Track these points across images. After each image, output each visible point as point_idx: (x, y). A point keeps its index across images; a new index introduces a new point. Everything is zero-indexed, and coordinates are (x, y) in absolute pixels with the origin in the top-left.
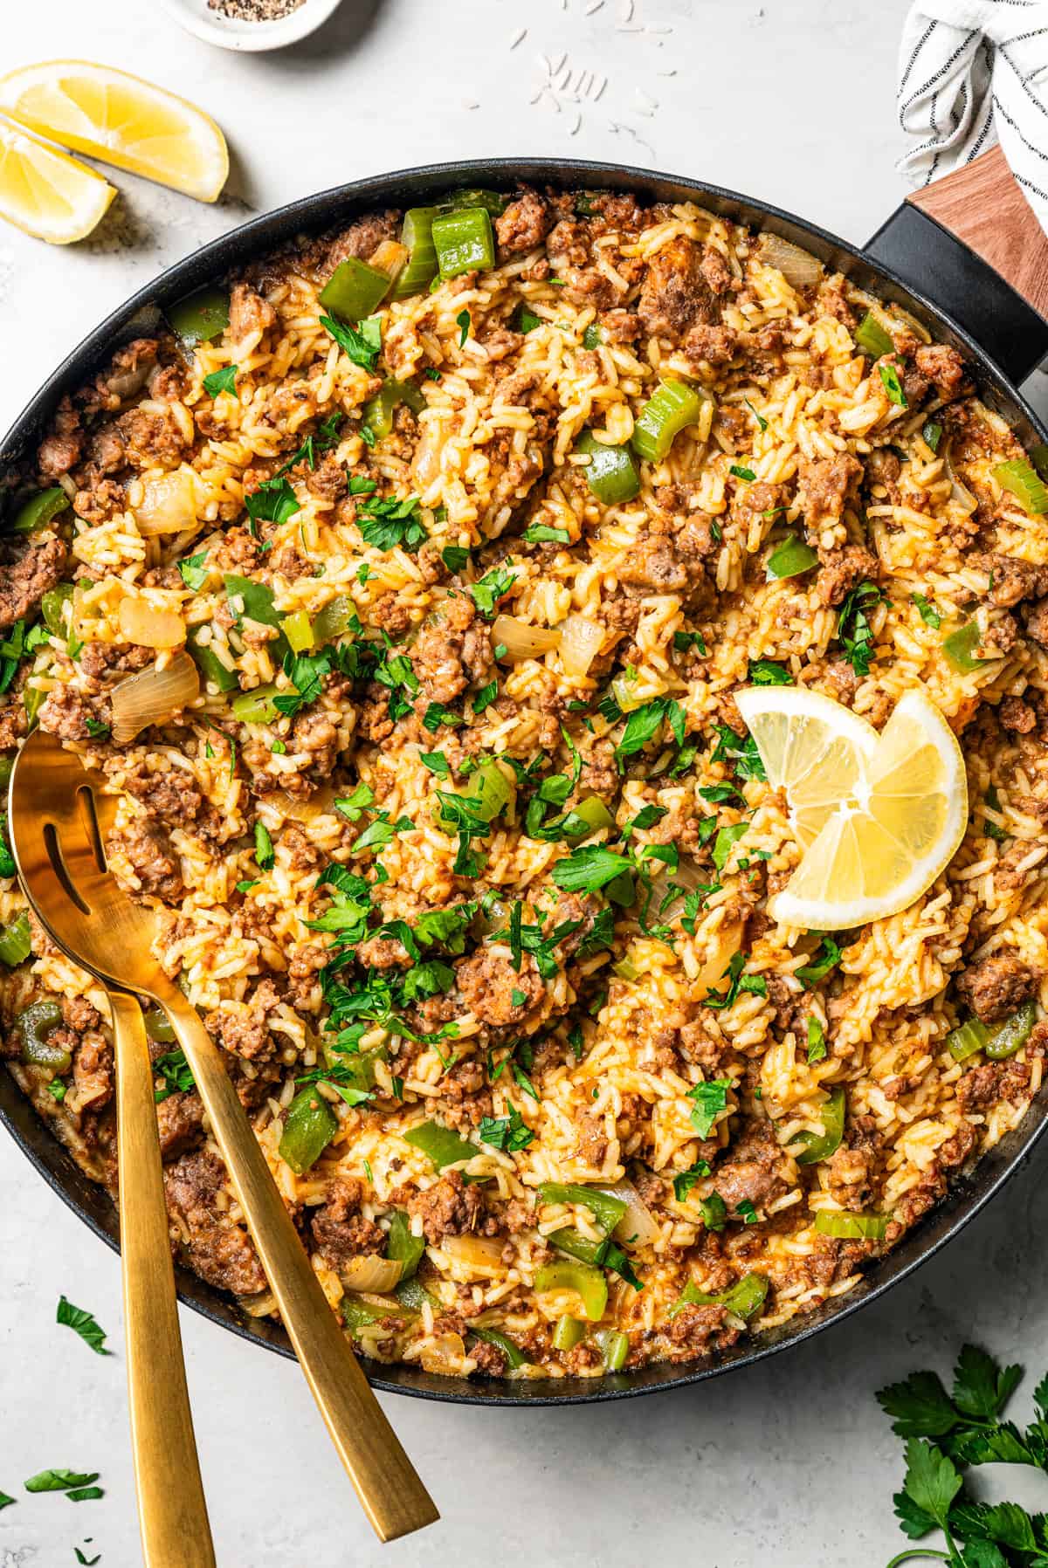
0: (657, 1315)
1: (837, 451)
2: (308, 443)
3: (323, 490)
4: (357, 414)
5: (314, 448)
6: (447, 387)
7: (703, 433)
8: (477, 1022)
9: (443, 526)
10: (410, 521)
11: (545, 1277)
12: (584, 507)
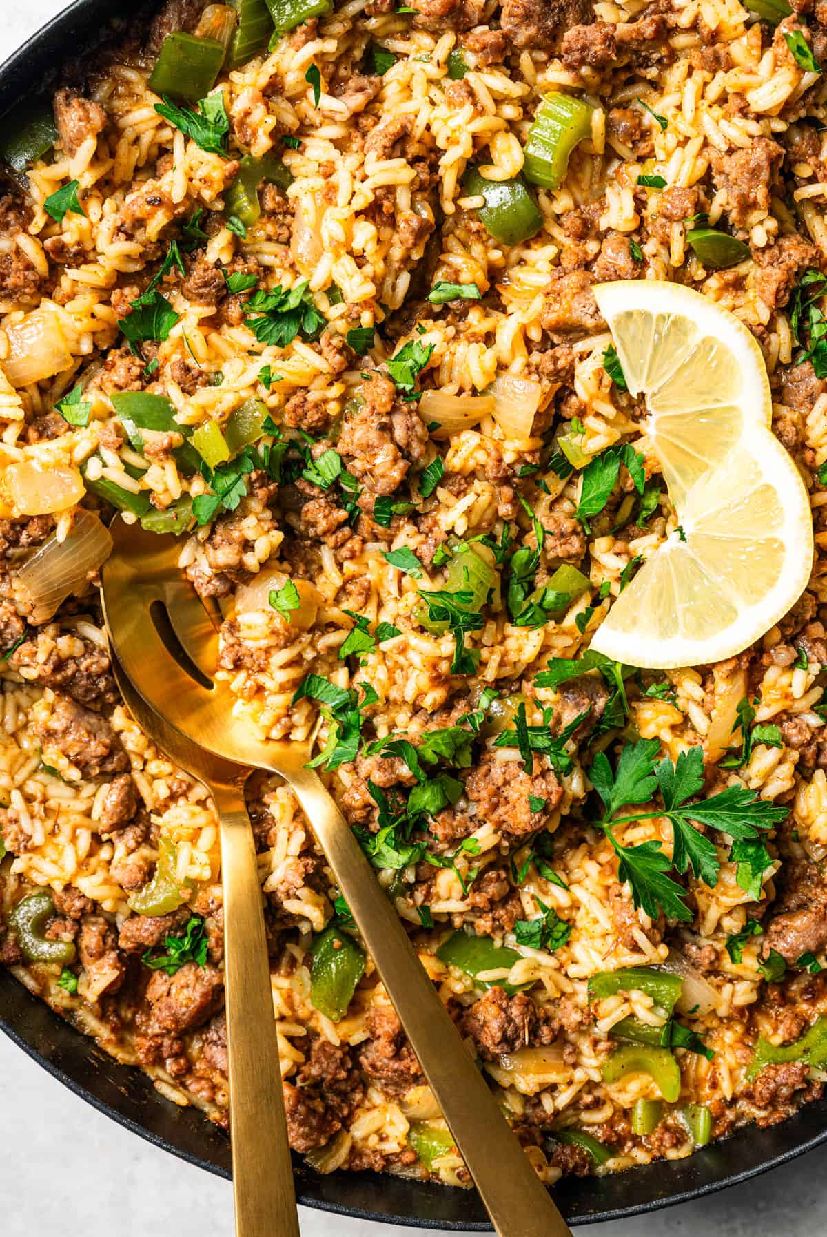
0: (734, 1081)
1: (752, 137)
2: (173, 249)
3: (201, 296)
4: (220, 206)
5: (181, 252)
6: (310, 153)
7: (598, 145)
8: (495, 832)
9: (340, 308)
10: (304, 309)
11: (614, 1066)
12: (486, 253)
